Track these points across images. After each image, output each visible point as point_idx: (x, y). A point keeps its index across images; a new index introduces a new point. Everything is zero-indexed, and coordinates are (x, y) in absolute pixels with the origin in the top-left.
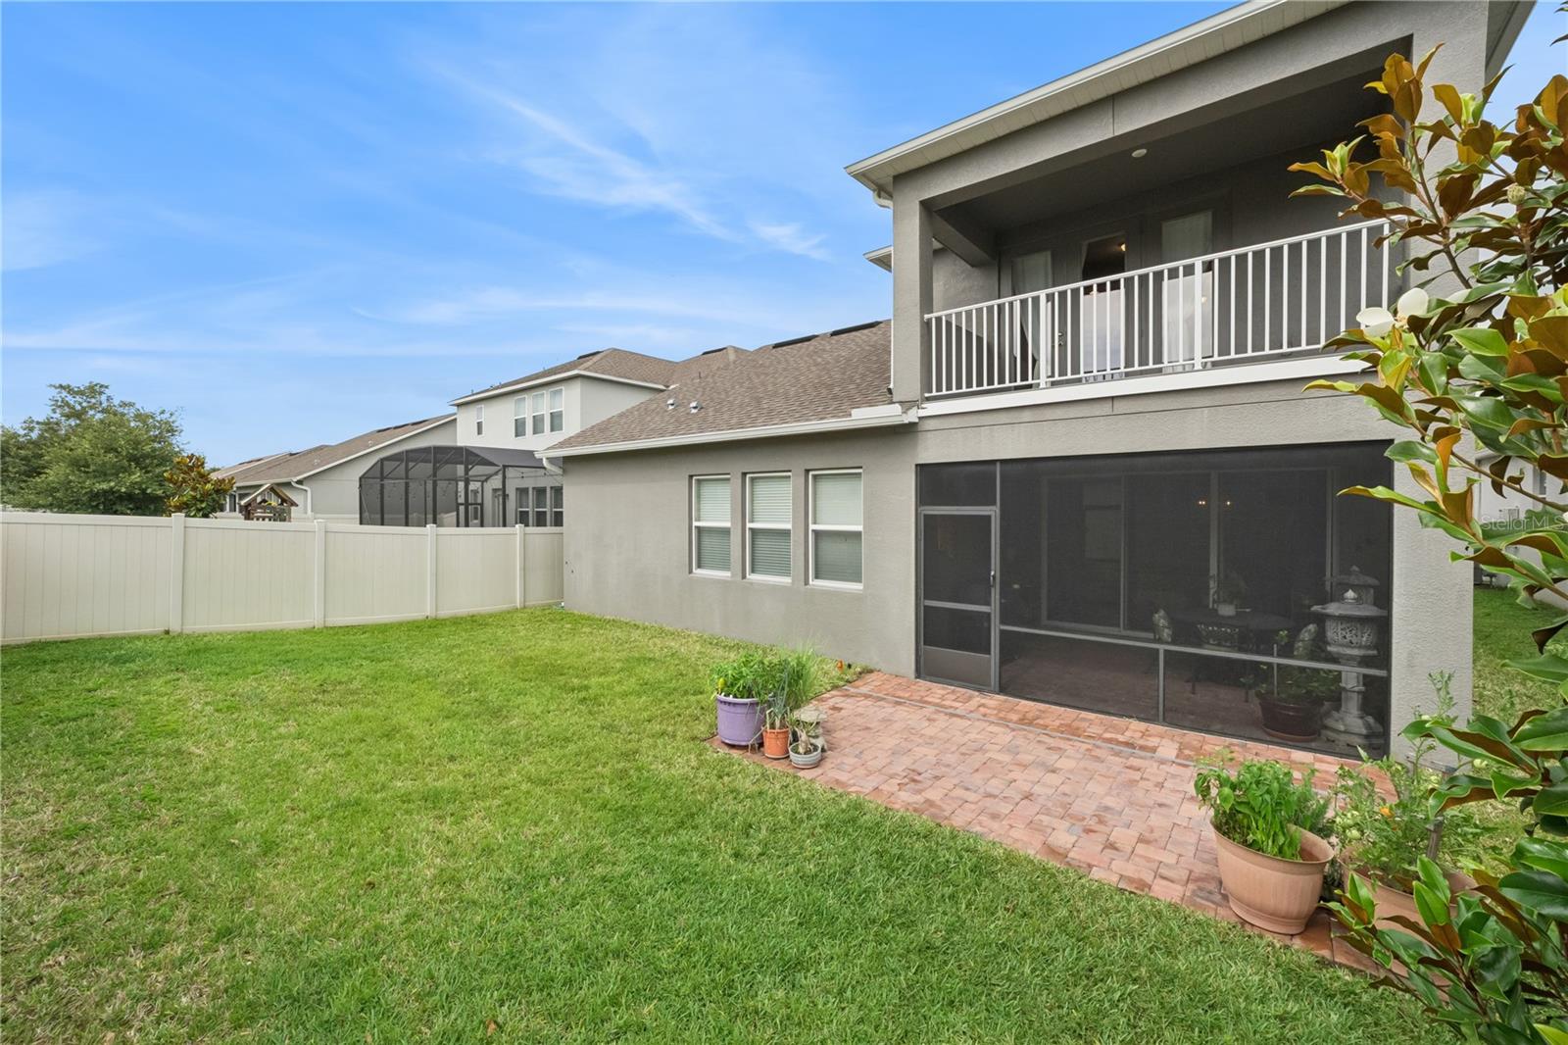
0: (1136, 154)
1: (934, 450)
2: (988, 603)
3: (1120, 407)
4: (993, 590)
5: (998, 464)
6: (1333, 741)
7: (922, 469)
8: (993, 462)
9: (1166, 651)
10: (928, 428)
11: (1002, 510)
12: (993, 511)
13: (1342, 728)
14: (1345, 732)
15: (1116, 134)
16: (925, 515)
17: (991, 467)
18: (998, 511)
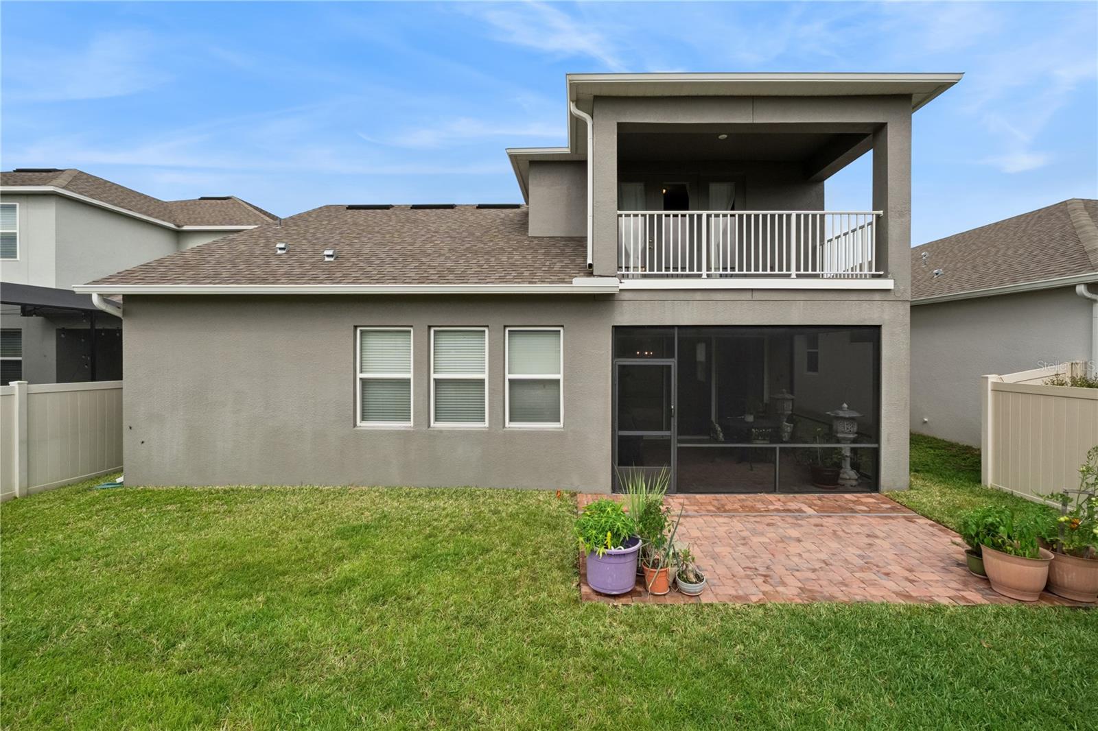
0: (721, 137)
1: (627, 316)
2: (669, 429)
3: (757, 296)
4: (672, 419)
5: (676, 329)
6: (843, 485)
7: (617, 330)
8: (673, 327)
9: (780, 448)
10: (623, 298)
11: (679, 362)
12: (673, 362)
13: (848, 477)
14: (850, 479)
15: (754, 122)
16: (619, 366)
17: (671, 330)
18: (676, 362)
